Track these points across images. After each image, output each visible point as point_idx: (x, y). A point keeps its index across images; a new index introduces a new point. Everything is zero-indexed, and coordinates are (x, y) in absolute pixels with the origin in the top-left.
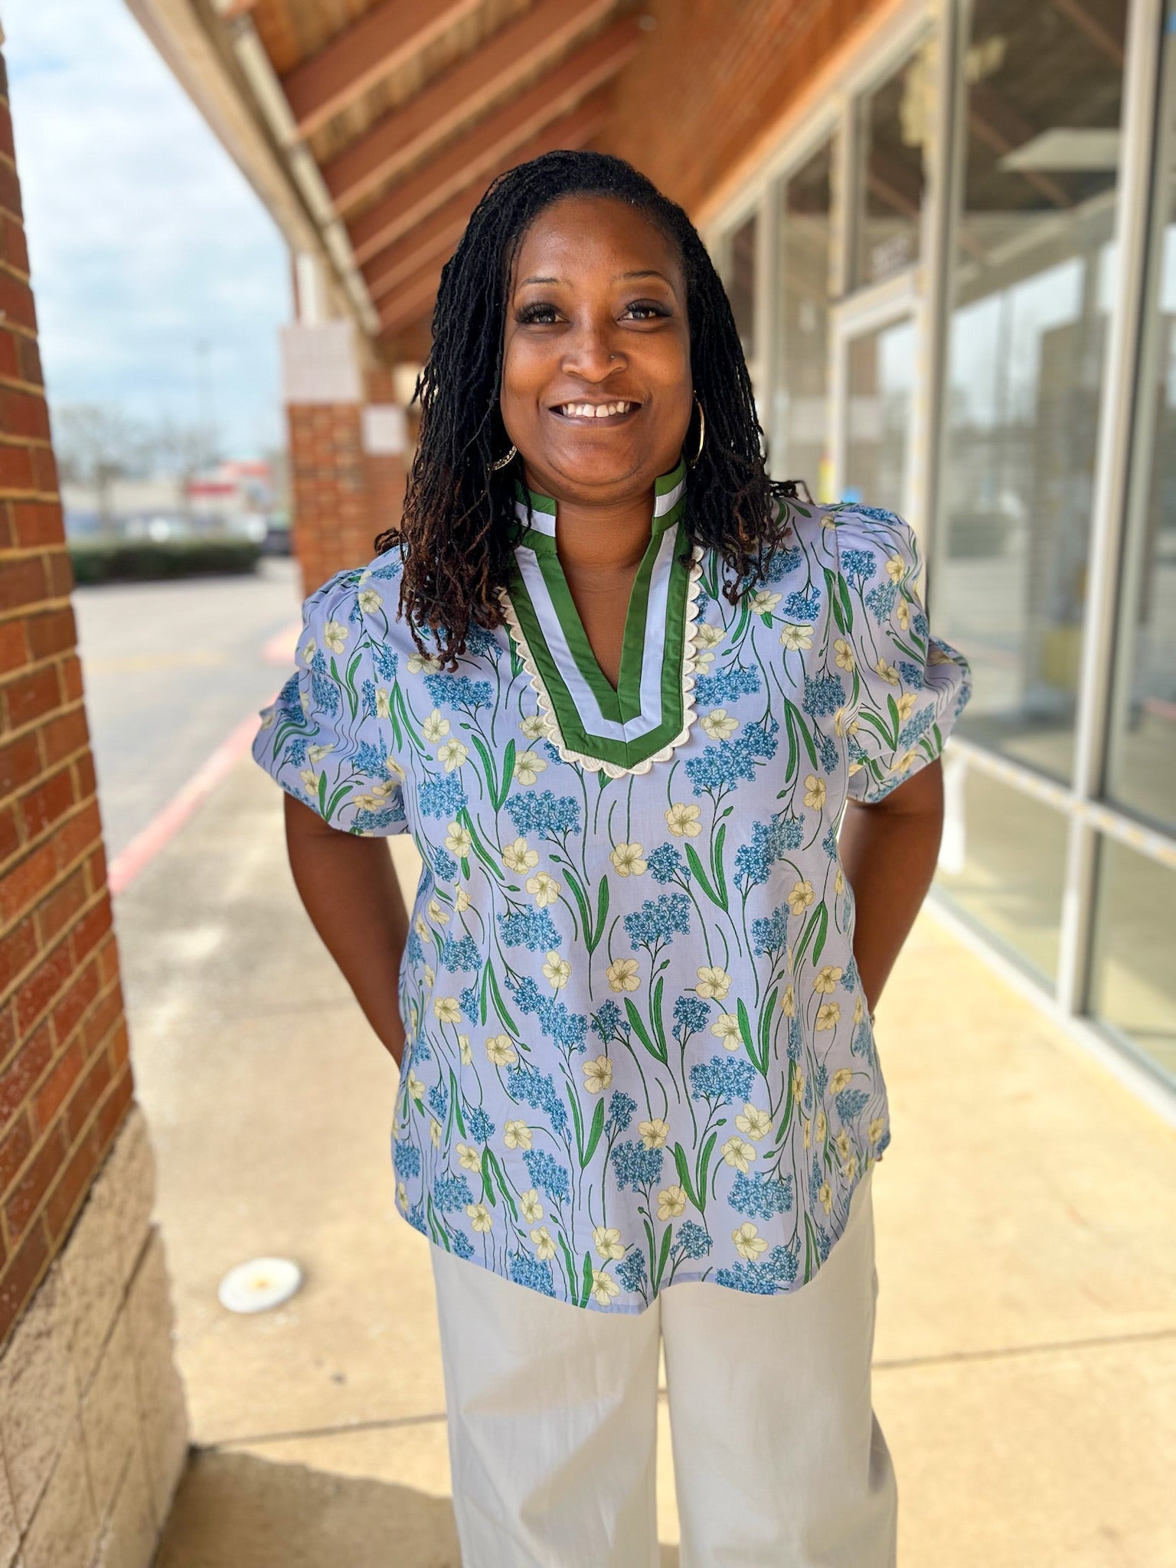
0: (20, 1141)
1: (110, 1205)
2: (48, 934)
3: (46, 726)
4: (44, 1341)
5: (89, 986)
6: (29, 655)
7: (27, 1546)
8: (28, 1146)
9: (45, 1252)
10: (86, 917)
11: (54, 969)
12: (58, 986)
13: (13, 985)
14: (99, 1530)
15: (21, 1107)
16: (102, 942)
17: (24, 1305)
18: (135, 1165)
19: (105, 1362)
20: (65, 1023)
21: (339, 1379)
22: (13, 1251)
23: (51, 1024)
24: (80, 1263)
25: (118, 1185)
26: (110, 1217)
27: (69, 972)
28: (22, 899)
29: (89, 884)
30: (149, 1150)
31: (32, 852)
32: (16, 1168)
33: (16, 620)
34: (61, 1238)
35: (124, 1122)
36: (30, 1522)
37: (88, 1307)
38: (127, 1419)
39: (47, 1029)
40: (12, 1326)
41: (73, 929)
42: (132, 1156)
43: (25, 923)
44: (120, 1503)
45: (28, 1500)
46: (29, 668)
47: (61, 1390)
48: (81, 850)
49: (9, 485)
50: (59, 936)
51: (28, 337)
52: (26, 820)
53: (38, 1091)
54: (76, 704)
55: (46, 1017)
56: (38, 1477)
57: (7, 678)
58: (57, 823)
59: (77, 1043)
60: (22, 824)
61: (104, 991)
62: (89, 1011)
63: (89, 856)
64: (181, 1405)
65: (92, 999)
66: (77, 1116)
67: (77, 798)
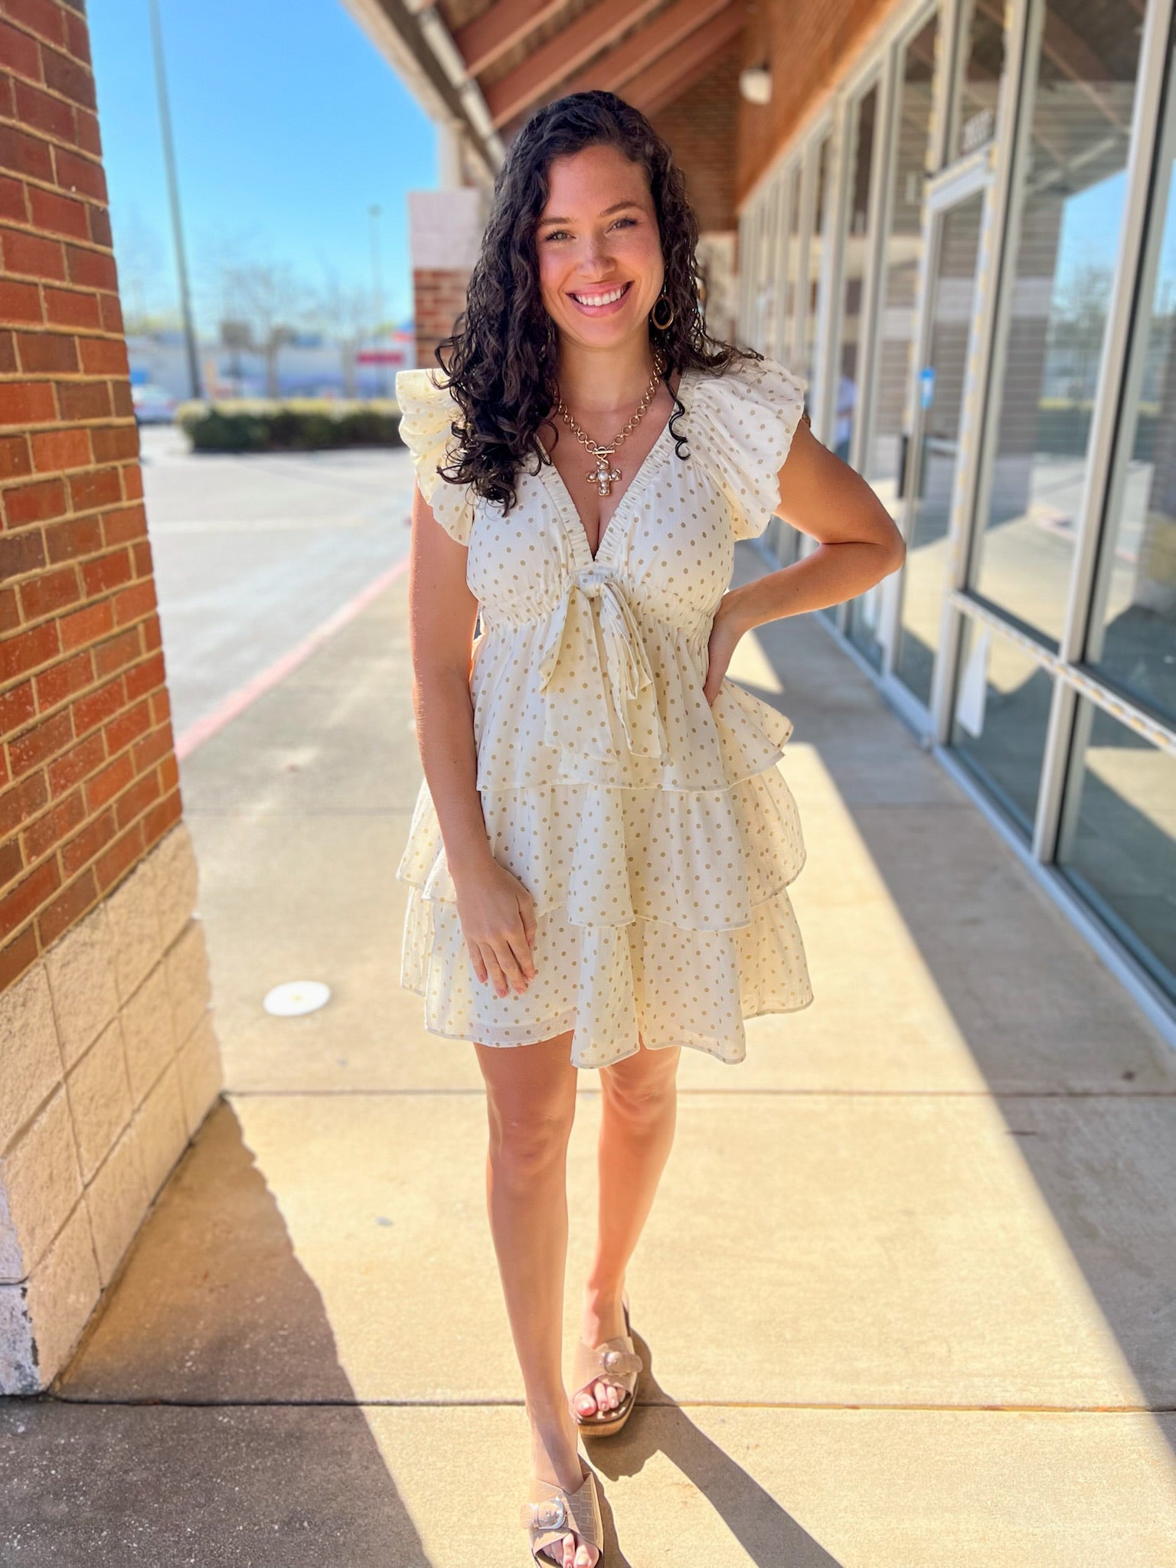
0: (73, 811)
1: (152, 883)
2: (103, 669)
3: (104, 514)
4: (89, 948)
5: (140, 718)
6: (92, 458)
7: (71, 1081)
8: (81, 815)
9: (95, 896)
10: (137, 666)
11: (107, 695)
12: (112, 711)
13: (71, 697)
14: (136, 1106)
15: (76, 786)
16: (154, 690)
17: (76, 920)
18: (178, 863)
19: (142, 990)
20: (117, 739)
21: (343, 1062)
22: (67, 883)
23: (104, 736)
24: (123, 911)
25: (160, 873)
26: (150, 892)
27: (122, 704)
28: (81, 636)
29: (143, 644)
30: (192, 857)
31: (91, 605)
33: (83, 428)
34: (109, 889)
35: (171, 831)
36: (75, 1066)
37: (129, 945)
39: (100, 738)
40: (64, 932)
41: (125, 672)
42: (174, 858)
43: (82, 655)
44: (153, 1098)
45: (73, 1052)
46: (92, 467)
47: (101, 986)
48: (137, 615)
49: (77, 323)
50: (113, 674)
51: (97, 208)
52: (85, 580)
53: (91, 779)
54: (135, 502)
55: (99, 730)
56: (81, 1040)
57: (71, 471)
58: (114, 589)
59: (128, 758)
60: (84, 584)
61: (154, 728)
62: (139, 739)
63: (144, 621)
64: (216, 1059)
65: (142, 730)
66: (126, 810)
67: (134, 574)
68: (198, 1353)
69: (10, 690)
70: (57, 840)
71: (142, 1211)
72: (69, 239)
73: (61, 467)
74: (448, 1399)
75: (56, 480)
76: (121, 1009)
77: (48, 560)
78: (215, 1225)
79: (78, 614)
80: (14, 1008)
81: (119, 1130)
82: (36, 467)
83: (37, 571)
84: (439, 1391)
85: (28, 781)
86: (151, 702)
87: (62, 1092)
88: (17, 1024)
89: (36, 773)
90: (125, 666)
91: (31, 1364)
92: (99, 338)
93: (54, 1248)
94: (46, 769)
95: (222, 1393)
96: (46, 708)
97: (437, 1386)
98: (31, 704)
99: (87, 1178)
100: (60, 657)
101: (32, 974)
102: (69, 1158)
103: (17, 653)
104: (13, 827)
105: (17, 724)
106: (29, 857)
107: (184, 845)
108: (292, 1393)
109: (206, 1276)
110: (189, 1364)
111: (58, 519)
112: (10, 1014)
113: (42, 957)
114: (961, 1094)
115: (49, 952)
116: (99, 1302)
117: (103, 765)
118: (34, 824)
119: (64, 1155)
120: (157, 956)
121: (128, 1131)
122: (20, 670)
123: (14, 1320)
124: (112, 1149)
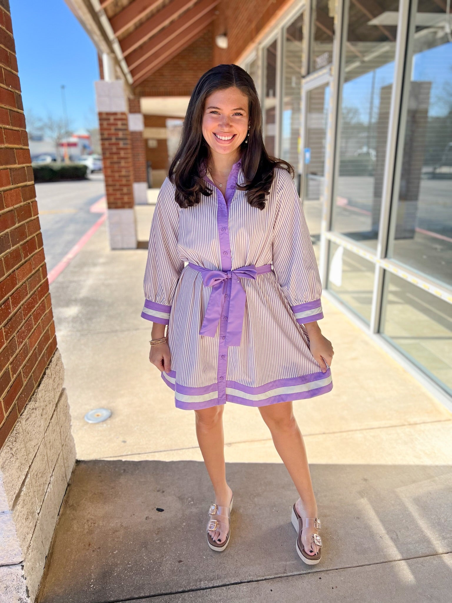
0: (25, 351)
1: (51, 377)
2: (31, 289)
3: (28, 222)
4: (34, 411)
5: (43, 308)
6: (22, 200)
7: (31, 470)
8: (28, 354)
9: (33, 387)
10: (40, 286)
11: (32, 300)
12: (34, 306)
13: (22, 303)
14: (51, 475)
15: (25, 341)
16: (46, 295)
17: (28, 400)
18: (58, 367)
19: (50, 424)
20: (36, 318)
21: (124, 442)
22: (25, 383)
24: (43, 391)
25: (53, 372)
26: (50, 381)
27: (37, 303)
28: (23, 277)
29: (42, 276)
30: (62, 364)
31: (25, 262)
32: (25, 359)
33: (18, 187)
34: (38, 384)
35: (54, 354)
36: (32, 463)
37: (46, 406)
38: (58, 444)
39: (31, 318)
40: (25, 405)
41: (37, 289)
43: (24, 284)
44: (56, 468)
45: (32, 456)
46: (22, 204)
48: (40, 264)
49: (14, 143)
50: (34, 290)
51: (18, 94)
52: (23, 252)
53: (30, 337)
54: (36, 217)
55: (31, 315)
56: (34, 451)
57: (16, 206)
58: (32, 255)
59: (40, 325)
60: (23, 253)
61: (47, 311)
62: (43, 317)
63: (41, 267)
64: (74, 447)
65: (43, 313)
66: (41, 348)
67: (37, 247)
68: (95, 580)
69: (3, 304)
70: (21, 365)
72: (10, 108)
73: (13, 205)
74: (207, 586)
75: (12, 210)
76: (45, 434)
77: (11, 246)
78: (88, 521)
79: (22, 267)
80: (12, 443)
81: (47, 486)
82: (6, 206)
83: (8, 250)
84: (202, 582)
85: (11, 342)
86: (45, 300)
87: (29, 475)
88: (14, 449)
89: (13, 338)
90: (37, 286)
91: (26, 597)
92: (21, 149)
93: (31, 544)
94: (16, 336)
95: (109, 597)
96: (15, 309)
97: (201, 581)
98: (10, 309)
99: (38, 511)
100: (17, 286)
101: (17, 426)
102: (32, 503)
103: (4, 288)
104: (7, 363)
105: (6, 318)
106: (13, 375)
107: (59, 359)
108: (140, 593)
109: (89, 545)
110: (92, 586)
111: (13, 227)
112: (11, 446)
113: (19, 418)
115: (21, 415)
116: (46, 563)
117: (33, 330)
118: (13, 360)
119: (31, 502)
120: (54, 407)
121: (50, 485)
122: (6, 294)
123: (18, 579)
124: (45, 495)
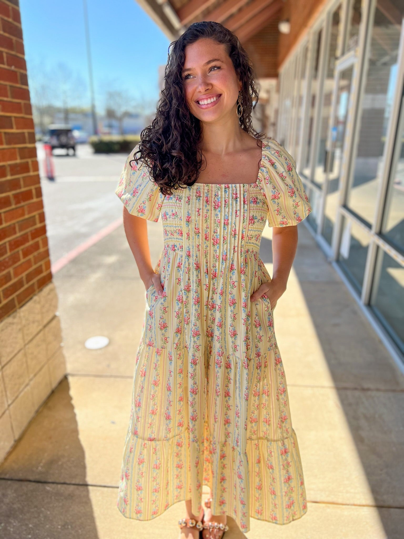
0: (8, 278)
1: (39, 303)
2: (21, 230)
3: (24, 177)
4: (12, 325)
5: (36, 247)
6: (18, 157)
8: (10, 279)
9: (15, 307)
10: (35, 229)
11: (23, 239)
12: (23, 244)
13: (7, 240)
14: (30, 379)
15: (9, 270)
16: (43, 237)
17: (7, 315)
18: (50, 297)
19: (35, 340)
20: (26, 254)
22: (4, 302)
23: (21, 253)
24: (26, 312)
25: (42, 299)
26: (38, 306)
27: (29, 242)
28: (13, 218)
29: (37, 221)
30: (56, 294)
31: (16, 208)
32: (6, 284)
33: (15, 148)
34: (21, 305)
35: (47, 285)
37: (29, 324)
38: (42, 357)
39: (19, 253)
41: (30, 231)
42: (49, 294)
43: (12, 225)
44: (38, 376)
45: (5, 360)
46: (18, 161)
47: (17, 338)
48: (35, 212)
49: (13, 112)
50: (25, 232)
51: (23, 73)
53: (15, 267)
54: (35, 173)
55: (19, 250)
56: (9, 356)
57: (9, 163)
58: (26, 203)
59: (31, 260)
60: (14, 201)
61: (42, 250)
62: (36, 254)
63: (38, 214)
64: (64, 363)
65: (36, 250)
66: (29, 277)
67: (35, 198)
68: (43, 464)
71: (32, 414)
72: (11, 84)
73: (6, 161)
75: (3, 166)
76: (25, 345)
78: (56, 420)
79: (11, 211)
81: (23, 386)
86: (41, 241)
90: (30, 229)
92: (23, 118)
99: (10, 403)
100: (3, 226)
102: (2, 396)
107: (52, 290)
109: (50, 438)
110: (40, 468)
111: (3, 179)
114: (323, 387)
116: (13, 445)
117: (19, 263)
120: (41, 327)
121: (27, 387)
124: (21, 393)
